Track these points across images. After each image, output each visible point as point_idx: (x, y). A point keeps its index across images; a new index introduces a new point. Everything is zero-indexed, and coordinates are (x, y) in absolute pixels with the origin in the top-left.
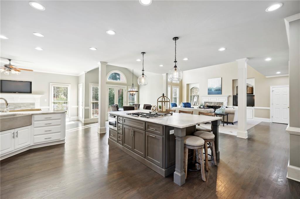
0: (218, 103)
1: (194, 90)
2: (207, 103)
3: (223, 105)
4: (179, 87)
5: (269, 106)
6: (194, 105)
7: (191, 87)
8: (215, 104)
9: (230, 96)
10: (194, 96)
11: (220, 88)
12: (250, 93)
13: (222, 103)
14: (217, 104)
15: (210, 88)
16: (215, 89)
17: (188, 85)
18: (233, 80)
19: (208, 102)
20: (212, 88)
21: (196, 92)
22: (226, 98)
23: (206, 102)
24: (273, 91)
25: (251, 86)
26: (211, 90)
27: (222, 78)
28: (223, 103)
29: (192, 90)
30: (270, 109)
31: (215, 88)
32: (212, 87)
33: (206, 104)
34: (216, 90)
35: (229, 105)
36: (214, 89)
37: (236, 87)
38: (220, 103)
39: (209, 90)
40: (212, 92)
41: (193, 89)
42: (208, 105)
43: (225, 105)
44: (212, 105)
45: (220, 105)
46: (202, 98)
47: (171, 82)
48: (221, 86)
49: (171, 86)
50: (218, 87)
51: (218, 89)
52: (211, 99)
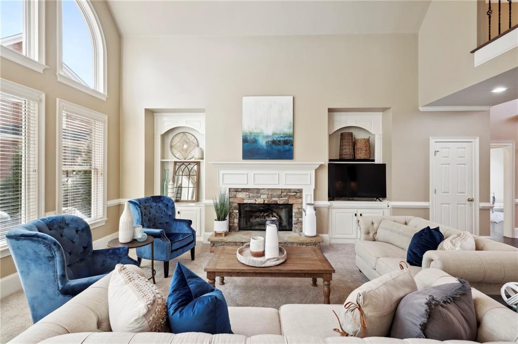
0: (282, 190)
1: (177, 139)
2: (240, 195)
3: (301, 198)
4: (106, 117)
5: (427, 199)
6: (178, 201)
7: (165, 124)
8: (272, 196)
9: (321, 166)
10: (175, 163)
13: (298, 193)
14: (280, 196)
15: (251, 134)
16: (271, 139)
17: (150, 113)
18: (330, 110)
19: (243, 190)
20: (258, 135)
21: (186, 150)
22: (312, 174)
23: (237, 190)
24: (436, 152)
25: (365, 137)
26: (255, 141)
27: (294, 98)
28: (300, 191)
29: (169, 140)
30: (430, 207)
31: (270, 133)
32: (258, 131)
33: (235, 197)
34: (274, 142)
35: (319, 200)
36: (268, 137)
38: (290, 190)
39: (245, 141)
40: (259, 149)
41: (171, 136)
44: (259, 201)
45: (291, 202)
46: (222, 172)
47: (41, 71)
48: (290, 127)
49: (43, 96)
50: (282, 133)
51: (282, 137)
52: (256, 176)
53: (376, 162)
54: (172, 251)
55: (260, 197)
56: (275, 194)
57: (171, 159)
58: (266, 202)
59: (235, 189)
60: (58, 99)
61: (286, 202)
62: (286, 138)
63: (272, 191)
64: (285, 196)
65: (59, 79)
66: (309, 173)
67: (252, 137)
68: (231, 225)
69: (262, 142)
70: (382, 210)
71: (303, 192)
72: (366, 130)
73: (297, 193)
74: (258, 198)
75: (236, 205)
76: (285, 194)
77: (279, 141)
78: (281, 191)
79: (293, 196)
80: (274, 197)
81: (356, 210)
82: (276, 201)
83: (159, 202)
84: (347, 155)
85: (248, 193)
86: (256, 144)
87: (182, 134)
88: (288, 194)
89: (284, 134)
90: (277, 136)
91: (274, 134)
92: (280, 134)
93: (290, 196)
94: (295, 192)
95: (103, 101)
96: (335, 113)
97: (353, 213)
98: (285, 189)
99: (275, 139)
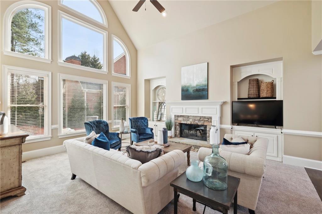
1: (160, 91)
2: (180, 119)
3: (211, 122)
6: (159, 121)
7: (154, 85)
9: (224, 103)
10: (159, 103)
11: (205, 86)
12: (268, 96)
14: (199, 121)
15: (185, 86)
16: (195, 89)
17: (148, 81)
18: (232, 67)
19: (181, 116)
20: (189, 87)
21: (164, 96)
22: (218, 107)
23: (178, 116)
25: (270, 81)
26: (187, 90)
27: (208, 63)
28: (211, 118)
29: (156, 92)
31: (195, 85)
32: (188, 85)
33: (177, 120)
35: (224, 124)
37: (237, 83)
38: (205, 117)
39: (183, 90)
41: (158, 89)
42: (182, 122)
43: (215, 122)
44: (189, 122)
45: (205, 124)
46: (171, 107)
47: (107, 74)
48: (206, 80)
49: (107, 82)
50: (201, 84)
51: (201, 87)
52: (187, 109)
53: (277, 99)
54: (139, 139)
55: (189, 120)
56: (196, 119)
57: (158, 101)
58: (192, 123)
59: (177, 115)
60: (112, 82)
61: (203, 124)
62: (204, 87)
63: (195, 117)
64: (202, 120)
65: (113, 75)
66: (215, 107)
67: (186, 88)
68: (176, 133)
69: (191, 91)
70: (277, 135)
71: (212, 118)
72: (268, 76)
73: (209, 119)
74: (188, 120)
75: (177, 124)
76: (202, 119)
77: (200, 89)
78: (199, 117)
79: (206, 120)
80: (196, 121)
81: (253, 133)
82: (197, 123)
83: (142, 120)
84: (251, 95)
85: (183, 118)
86: (188, 92)
87: (162, 89)
88: (204, 119)
89: (202, 85)
90: (198, 87)
91: (197, 85)
92: (200, 85)
93: (205, 120)
94: (208, 119)
95: (129, 79)
96: (242, 67)
97: (251, 135)
98: (202, 117)
99: (197, 88)
